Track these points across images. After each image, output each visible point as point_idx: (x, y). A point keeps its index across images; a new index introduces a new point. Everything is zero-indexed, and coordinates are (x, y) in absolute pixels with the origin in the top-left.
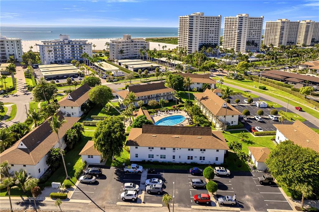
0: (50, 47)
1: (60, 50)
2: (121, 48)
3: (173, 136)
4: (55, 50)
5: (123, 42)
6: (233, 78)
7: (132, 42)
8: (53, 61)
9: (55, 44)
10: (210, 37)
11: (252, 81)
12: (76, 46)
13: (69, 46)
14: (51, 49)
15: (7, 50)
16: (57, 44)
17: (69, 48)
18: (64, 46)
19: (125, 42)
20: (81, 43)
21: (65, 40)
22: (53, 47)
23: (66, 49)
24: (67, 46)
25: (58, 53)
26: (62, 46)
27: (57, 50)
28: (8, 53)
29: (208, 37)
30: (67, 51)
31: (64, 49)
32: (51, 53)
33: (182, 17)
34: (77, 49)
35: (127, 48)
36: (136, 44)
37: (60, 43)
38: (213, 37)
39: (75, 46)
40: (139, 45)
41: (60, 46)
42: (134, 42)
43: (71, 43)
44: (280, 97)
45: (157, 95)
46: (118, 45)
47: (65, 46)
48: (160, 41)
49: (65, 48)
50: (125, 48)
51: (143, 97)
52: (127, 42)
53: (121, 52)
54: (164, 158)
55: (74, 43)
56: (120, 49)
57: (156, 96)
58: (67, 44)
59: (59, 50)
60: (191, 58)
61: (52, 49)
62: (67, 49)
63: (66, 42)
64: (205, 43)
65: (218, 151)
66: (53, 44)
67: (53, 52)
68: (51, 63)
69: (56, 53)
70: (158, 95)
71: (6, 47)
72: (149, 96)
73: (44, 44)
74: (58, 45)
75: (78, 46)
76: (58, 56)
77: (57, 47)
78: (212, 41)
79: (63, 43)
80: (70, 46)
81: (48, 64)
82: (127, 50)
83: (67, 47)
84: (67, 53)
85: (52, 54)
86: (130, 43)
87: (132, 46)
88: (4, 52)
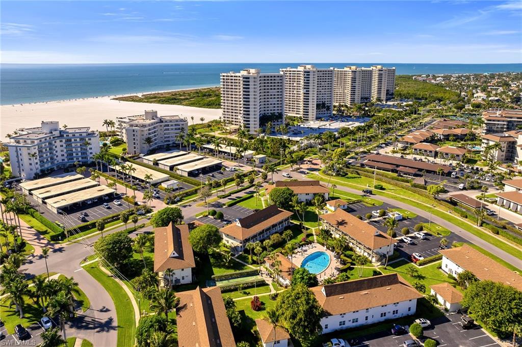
0: (33, 148)
1: (48, 149)
2: (147, 135)
4: (40, 151)
5: (149, 126)
6: (334, 174)
7: (161, 122)
9: (41, 141)
10: (271, 104)
11: (358, 176)
12: (75, 140)
13: (61, 141)
14: (33, 151)
16: (43, 140)
17: (61, 143)
18: (53, 142)
19: (152, 124)
20: (83, 134)
22: (37, 147)
23: (56, 147)
24: (58, 141)
25: (45, 155)
26: (50, 144)
27: (44, 150)
29: (268, 104)
30: (59, 149)
31: (54, 147)
32: (33, 158)
33: (225, 74)
34: (76, 145)
35: (154, 133)
36: (168, 125)
37: (48, 139)
38: (274, 104)
39: (73, 140)
40: (172, 125)
41: (47, 144)
42: (164, 122)
43: (65, 135)
44: (404, 199)
46: (143, 131)
47: (55, 142)
50: (152, 133)
52: (154, 123)
53: (149, 140)
54: (357, 321)
55: (71, 135)
56: (146, 137)
58: (58, 138)
59: (46, 150)
60: (262, 144)
61: (36, 151)
62: (59, 146)
63: (57, 133)
64: (264, 113)
65: (410, 300)
66: (36, 142)
67: (37, 156)
68: (36, 175)
69: (41, 157)
74: (44, 142)
75: (78, 140)
76: (45, 160)
77: (43, 145)
78: (274, 110)
79: (52, 137)
80: (64, 141)
82: (155, 136)
83: (58, 143)
84: (59, 154)
85: (36, 159)
86: (157, 124)
87: (161, 128)
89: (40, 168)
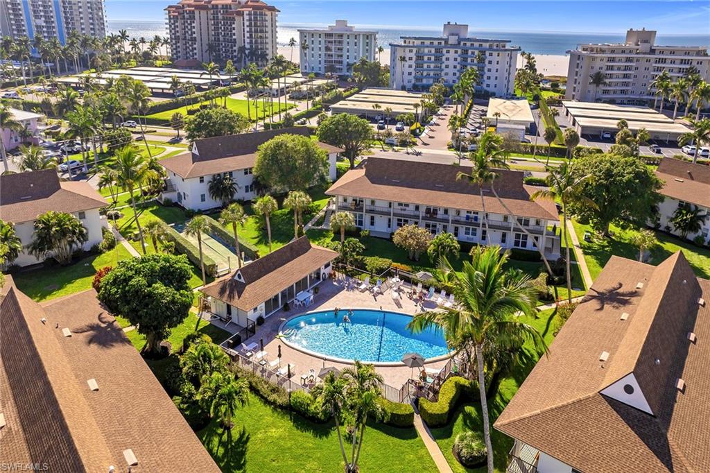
0: (407, 49)
1: (433, 58)
2: (601, 68)
4: (420, 57)
5: (613, 51)
7: (653, 51)
8: (409, 86)
9: (423, 43)
12: (473, 53)
13: (456, 52)
14: (408, 55)
15: (345, 53)
16: (427, 42)
18: (444, 51)
19: (623, 52)
20: (484, 44)
21: (453, 35)
22: (415, 50)
23: (447, 59)
24: (452, 51)
25: (425, 66)
26: (438, 50)
27: (426, 58)
28: (345, 61)
30: (451, 63)
31: (444, 59)
32: (407, 64)
34: (472, 61)
35: (625, 70)
36: (664, 61)
37: (436, 43)
39: (470, 52)
40: (673, 62)
41: (433, 50)
42: (657, 52)
43: (462, 43)
45: (472, 215)
46: (594, 59)
47: (448, 52)
49: (447, 55)
50: (619, 69)
51: (407, 205)
52: (631, 52)
55: (468, 44)
58: (453, 46)
59: (429, 59)
61: (413, 55)
62: (452, 57)
63: (453, 40)
66: (417, 42)
67: (413, 63)
68: (403, 88)
69: (419, 66)
70: (476, 219)
71: (345, 47)
73: (405, 42)
74: (427, 47)
75: (476, 53)
76: (425, 73)
77: (426, 50)
79: (443, 42)
80: (460, 51)
81: (397, 89)
82: (625, 76)
83: (452, 55)
84: (451, 70)
85: (410, 66)
86: (640, 56)
87: (647, 64)
88: (340, 59)
89: (413, 82)
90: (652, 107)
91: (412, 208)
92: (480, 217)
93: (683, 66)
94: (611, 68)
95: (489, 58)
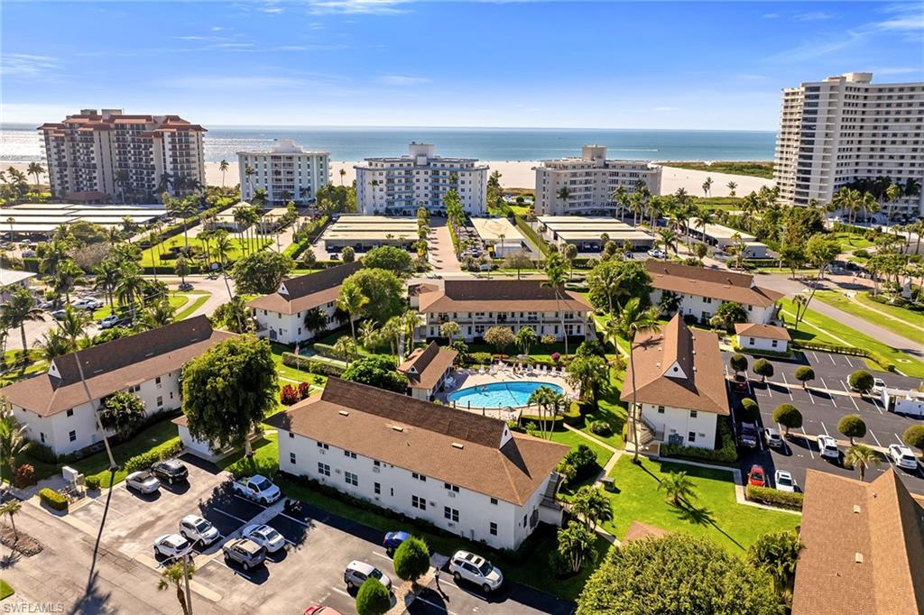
0: (378, 173)
1: (403, 180)
2: (565, 183)
3: (389, 426)
4: (390, 181)
5: (574, 167)
6: (892, 301)
7: (606, 166)
8: (382, 210)
9: (392, 165)
10: (891, 157)
12: (444, 174)
13: (426, 173)
14: (378, 178)
15: (297, 177)
16: (397, 165)
17: (427, 177)
18: (414, 172)
19: (583, 167)
20: (455, 165)
21: (420, 156)
22: (385, 173)
23: (418, 180)
24: (422, 172)
25: (396, 188)
26: (408, 172)
27: (396, 181)
28: (297, 185)
29: (882, 157)
30: (422, 184)
31: (414, 180)
32: (377, 188)
33: (790, 91)
34: (444, 181)
35: (586, 183)
36: (617, 174)
37: (405, 164)
38: (902, 157)
39: (441, 173)
40: (624, 175)
41: (403, 172)
42: (610, 167)
43: (432, 164)
45: (532, 316)
46: (558, 175)
47: (418, 173)
48: (752, 170)
49: (417, 177)
50: (581, 183)
51: (483, 314)
52: (589, 167)
53: (564, 194)
54: (355, 483)
55: (439, 165)
56: (560, 187)
57: (529, 318)
58: (423, 167)
59: (400, 181)
61: (383, 178)
62: (422, 180)
63: (421, 161)
65: (494, 501)
66: (386, 165)
67: (384, 186)
68: (377, 213)
69: (390, 192)
70: (536, 318)
71: (296, 170)
72: (505, 317)
73: (371, 164)
74: (398, 169)
75: (448, 173)
76: (396, 196)
77: (396, 173)
78: (900, 172)
79: (412, 164)
80: (430, 172)
81: (368, 215)
82: (587, 189)
83: (422, 176)
84: (422, 192)
85: (381, 190)
86: (597, 170)
87: (604, 178)
88: (290, 184)
89: (385, 206)
90: (614, 216)
91: (487, 315)
92: (539, 315)
93: (632, 179)
94: (573, 182)
95: (461, 179)
